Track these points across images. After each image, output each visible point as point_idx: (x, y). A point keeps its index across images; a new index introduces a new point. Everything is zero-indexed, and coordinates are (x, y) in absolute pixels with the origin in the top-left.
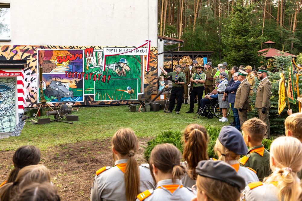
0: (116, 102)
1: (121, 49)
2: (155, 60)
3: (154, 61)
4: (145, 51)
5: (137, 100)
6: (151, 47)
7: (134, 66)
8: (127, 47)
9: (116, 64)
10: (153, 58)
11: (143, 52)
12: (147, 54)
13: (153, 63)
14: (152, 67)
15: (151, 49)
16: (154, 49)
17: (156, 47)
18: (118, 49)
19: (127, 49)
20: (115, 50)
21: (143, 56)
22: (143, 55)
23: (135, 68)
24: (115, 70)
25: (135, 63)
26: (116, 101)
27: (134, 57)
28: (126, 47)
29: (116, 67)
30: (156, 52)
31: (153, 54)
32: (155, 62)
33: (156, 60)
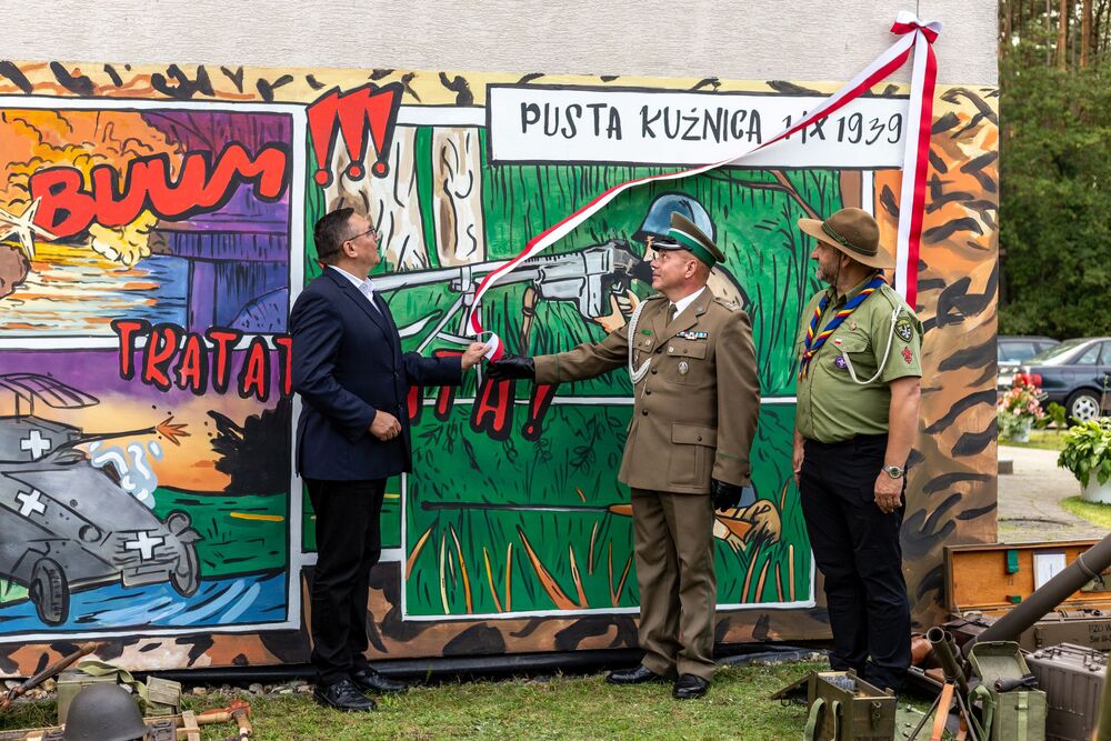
0: (613, 629)
1: (656, 103)
2: (974, 215)
3: (969, 224)
4: (878, 127)
5: (810, 603)
6: (940, 89)
7: (782, 269)
8: (714, 82)
9: (611, 248)
10: (956, 196)
11: (868, 134)
12: (906, 155)
13: (955, 247)
14: (951, 281)
15: (940, 109)
16: (967, 109)
17: (982, 95)
18: (628, 106)
19: (711, 103)
20: (604, 114)
21: (868, 176)
22: (861, 169)
23: (793, 291)
24: (605, 309)
25: (793, 248)
26: (610, 619)
27: (778, 187)
28: (708, 85)
29: (607, 281)
30: (981, 137)
31: (957, 154)
32: (975, 235)
33: (986, 218)
